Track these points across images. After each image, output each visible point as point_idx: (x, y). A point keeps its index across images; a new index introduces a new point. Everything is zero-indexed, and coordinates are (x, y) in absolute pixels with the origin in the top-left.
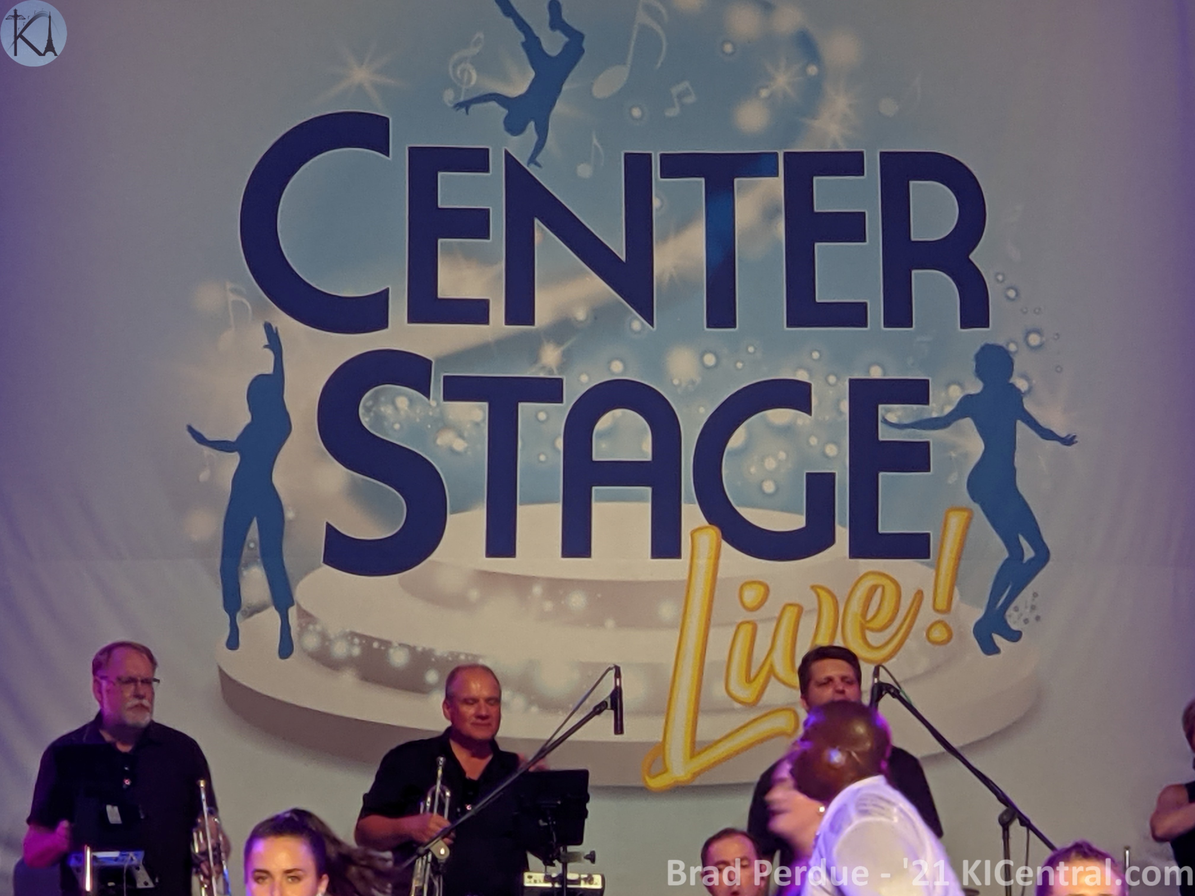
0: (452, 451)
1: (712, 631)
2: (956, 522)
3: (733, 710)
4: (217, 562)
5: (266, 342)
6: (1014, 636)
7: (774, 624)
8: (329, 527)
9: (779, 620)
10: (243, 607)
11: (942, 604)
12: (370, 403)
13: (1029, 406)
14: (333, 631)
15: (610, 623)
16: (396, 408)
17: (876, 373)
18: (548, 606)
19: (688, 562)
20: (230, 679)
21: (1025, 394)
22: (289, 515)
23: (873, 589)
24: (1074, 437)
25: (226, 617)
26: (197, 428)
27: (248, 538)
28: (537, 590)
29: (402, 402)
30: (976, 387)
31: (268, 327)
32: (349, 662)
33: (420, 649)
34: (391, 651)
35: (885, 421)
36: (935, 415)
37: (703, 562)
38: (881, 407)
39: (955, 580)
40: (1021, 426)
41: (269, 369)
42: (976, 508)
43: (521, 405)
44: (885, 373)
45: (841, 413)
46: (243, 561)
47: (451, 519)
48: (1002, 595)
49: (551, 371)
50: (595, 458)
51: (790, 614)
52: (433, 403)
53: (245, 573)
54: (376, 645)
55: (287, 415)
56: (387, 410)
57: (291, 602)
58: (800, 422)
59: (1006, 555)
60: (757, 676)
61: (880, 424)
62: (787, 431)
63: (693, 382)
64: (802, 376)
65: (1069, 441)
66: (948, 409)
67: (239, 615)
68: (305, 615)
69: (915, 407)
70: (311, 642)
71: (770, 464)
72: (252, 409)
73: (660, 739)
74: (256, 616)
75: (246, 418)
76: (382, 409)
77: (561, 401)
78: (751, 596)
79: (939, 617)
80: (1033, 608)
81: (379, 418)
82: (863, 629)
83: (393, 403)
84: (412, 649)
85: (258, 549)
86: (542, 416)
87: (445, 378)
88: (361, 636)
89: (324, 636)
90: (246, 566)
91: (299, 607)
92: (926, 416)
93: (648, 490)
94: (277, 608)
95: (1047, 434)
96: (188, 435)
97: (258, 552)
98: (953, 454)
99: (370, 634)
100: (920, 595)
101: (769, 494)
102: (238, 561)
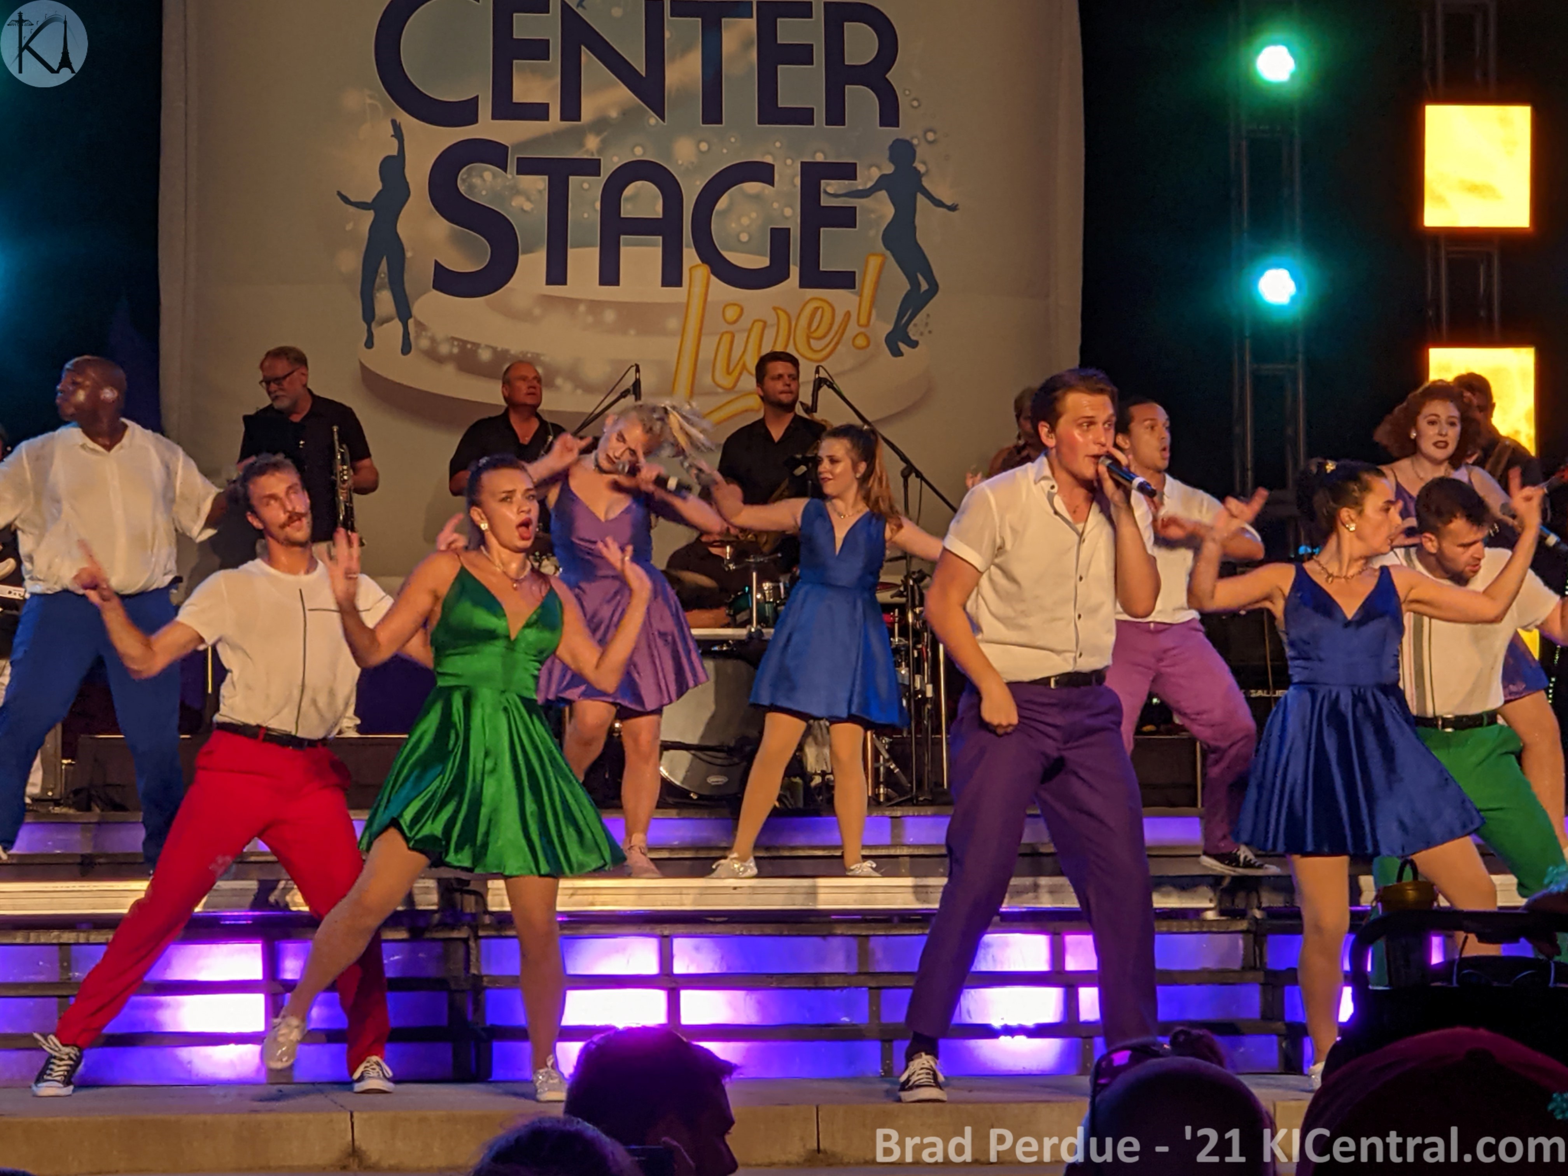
0: (523, 210)
1: (703, 339)
2: (874, 263)
3: (717, 394)
4: (359, 287)
5: (392, 133)
6: (914, 344)
7: (746, 334)
8: (436, 262)
9: (750, 330)
10: (377, 318)
11: (863, 321)
12: (465, 176)
13: (926, 183)
14: (440, 336)
15: (632, 332)
16: (484, 180)
17: (820, 158)
18: (590, 319)
19: (687, 289)
20: (367, 369)
21: (924, 174)
22: (409, 254)
23: (817, 309)
24: (957, 205)
25: (365, 326)
26: (344, 193)
27: (380, 269)
28: (582, 308)
29: (488, 176)
30: (889, 169)
31: (394, 122)
32: (450, 358)
33: (499, 349)
34: (480, 351)
35: (826, 192)
36: (860, 188)
37: (698, 290)
38: (823, 182)
39: (873, 304)
40: (920, 197)
41: (394, 152)
42: (888, 253)
43: (572, 179)
44: (825, 158)
45: (795, 186)
46: (376, 286)
47: (522, 258)
48: (905, 316)
49: (592, 154)
50: (622, 215)
51: (758, 326)
52: (509, 176)
53: (378, 295)
54: (469, 346)
55: (407, 183)
56: (477, 181)
57: (410, 316)
58: (767, 192)
59: (908, 287)
60: (733, 370)
61: (822, 195)
62: (757, 198)
63: (693, 163)
64: (769, 159)
65: (953, 208)
66: (870, 185)
67: (373, 325)
69: (846, 182)
70: (424, 343)
71: (745, 221)
72: (383, 179)
74: (385, 325)
75: (379, 186)
76: (474, 180)
77: (599, 175)
78: (731, 313)
79: (863, 330)
80: (927, 324)
81: (471, 187)
82: (809, 337)
83: (482, 177)
84: (494, 349)
85: (387, 277)
86: (586, 186)
87: (518, 159)
88: (459, 340)
89: (433, 340)
90: (378, 290)
91: (415, 319)
92: (854, 189)
93: (660, 238)
94: (400, 320)
95: (939, 203)
96: (338, 198)
97: (386, 280)
98: (873, 216)
99: (465, 338)
100: (848, 314)
101: (744, 243)
102: (373, 286)
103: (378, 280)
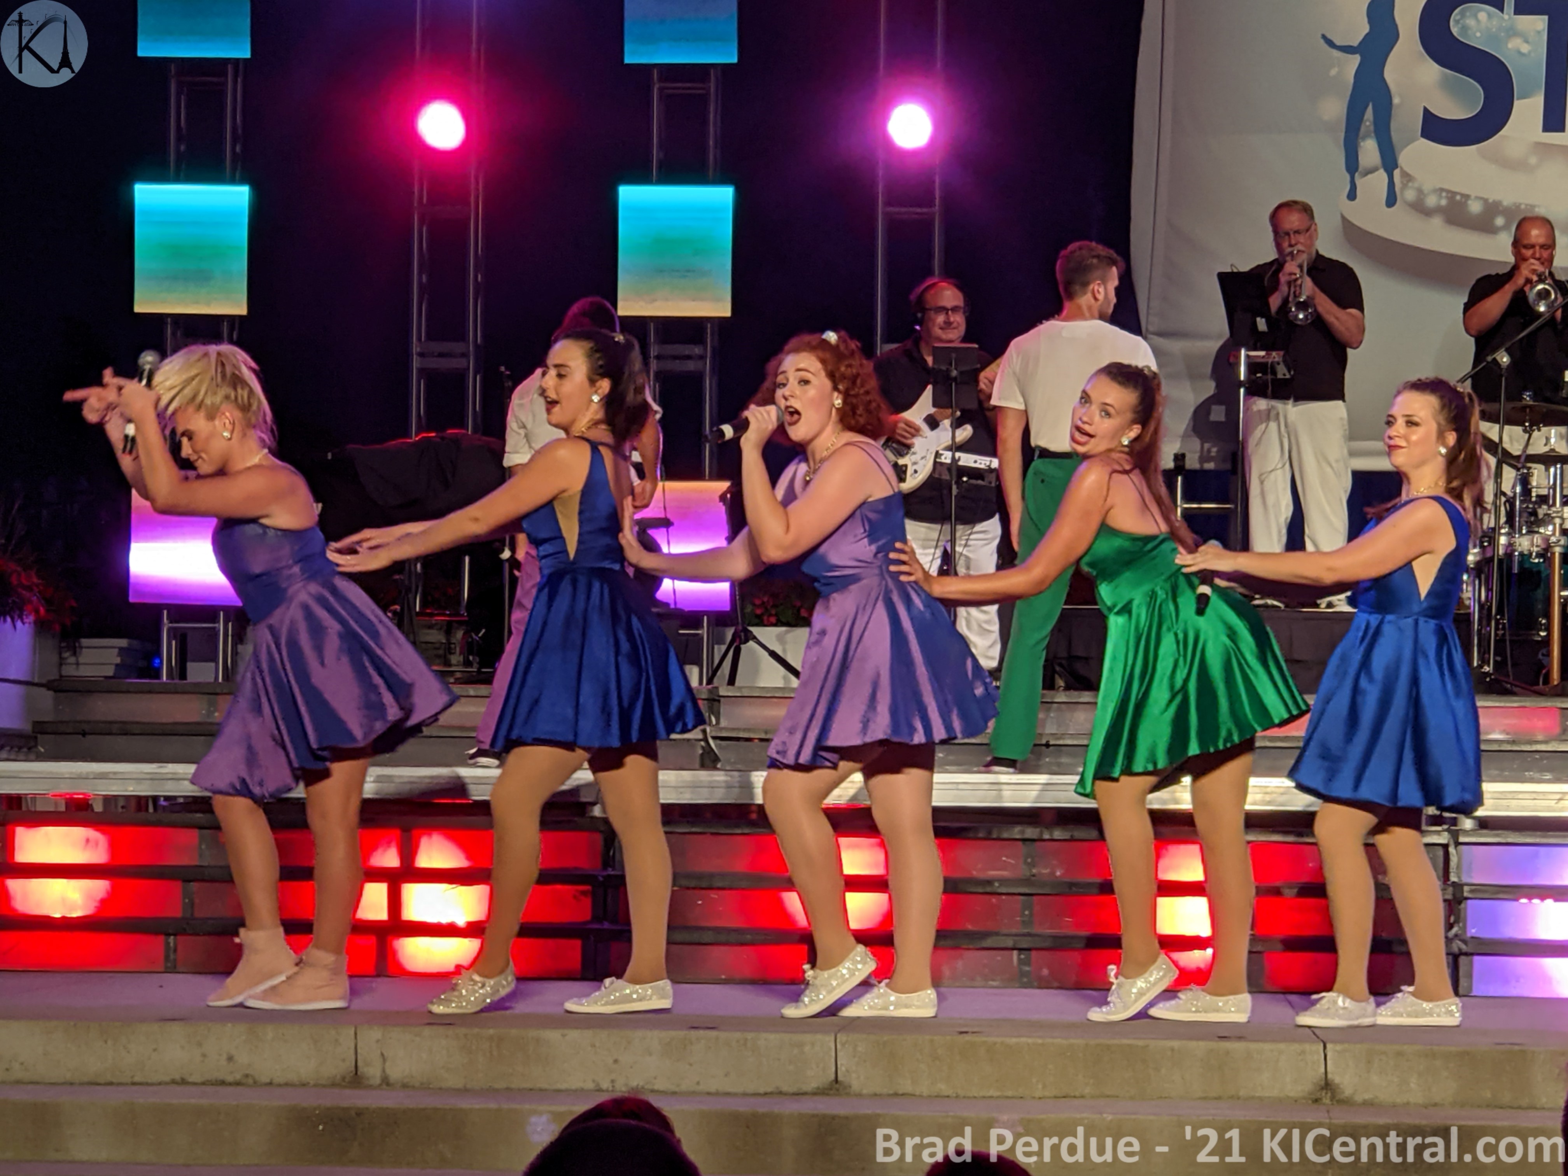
0: (1520, 53)
4: (1342, 135)
8: (1426, 110)
10: (1360, 169)
14: (1426, 188)
16: (1479, 21)
20: (1349, 222)
22: (1396, 101)
25: (1348, 177)
26: (1329, 37)
27: (1366, 117)
29: (1482, 16)
32: (1438, 210)
33: (1490, 200)
34: (1470, 202)
46: (1361, 133)
47: (1518, 104)
52: (1507, 17)
53: (1362, 144)
54: (1458, 197)
55: (1396, 26)
56: (1472, 23)
57: (1396, 166)
67: (1357, 175)
68: (1406, 175)
70: (1410, 195)
72: (1370, 20)
74: (1370, 176)
75: (1366, 27)
76: (1470, 21)
81: (1465, 29)
83: (1476, 17)
84: (1485, 201)
85: (1372, 126)
88: (1448, 191)
89: (1420, 191)
90: (1364, 139)
91: (1402, 168)
94: (1386, 170)
96: (1323, 42)
99: (1454, 189)
102: (1357, 135)
103: (1363, 129)
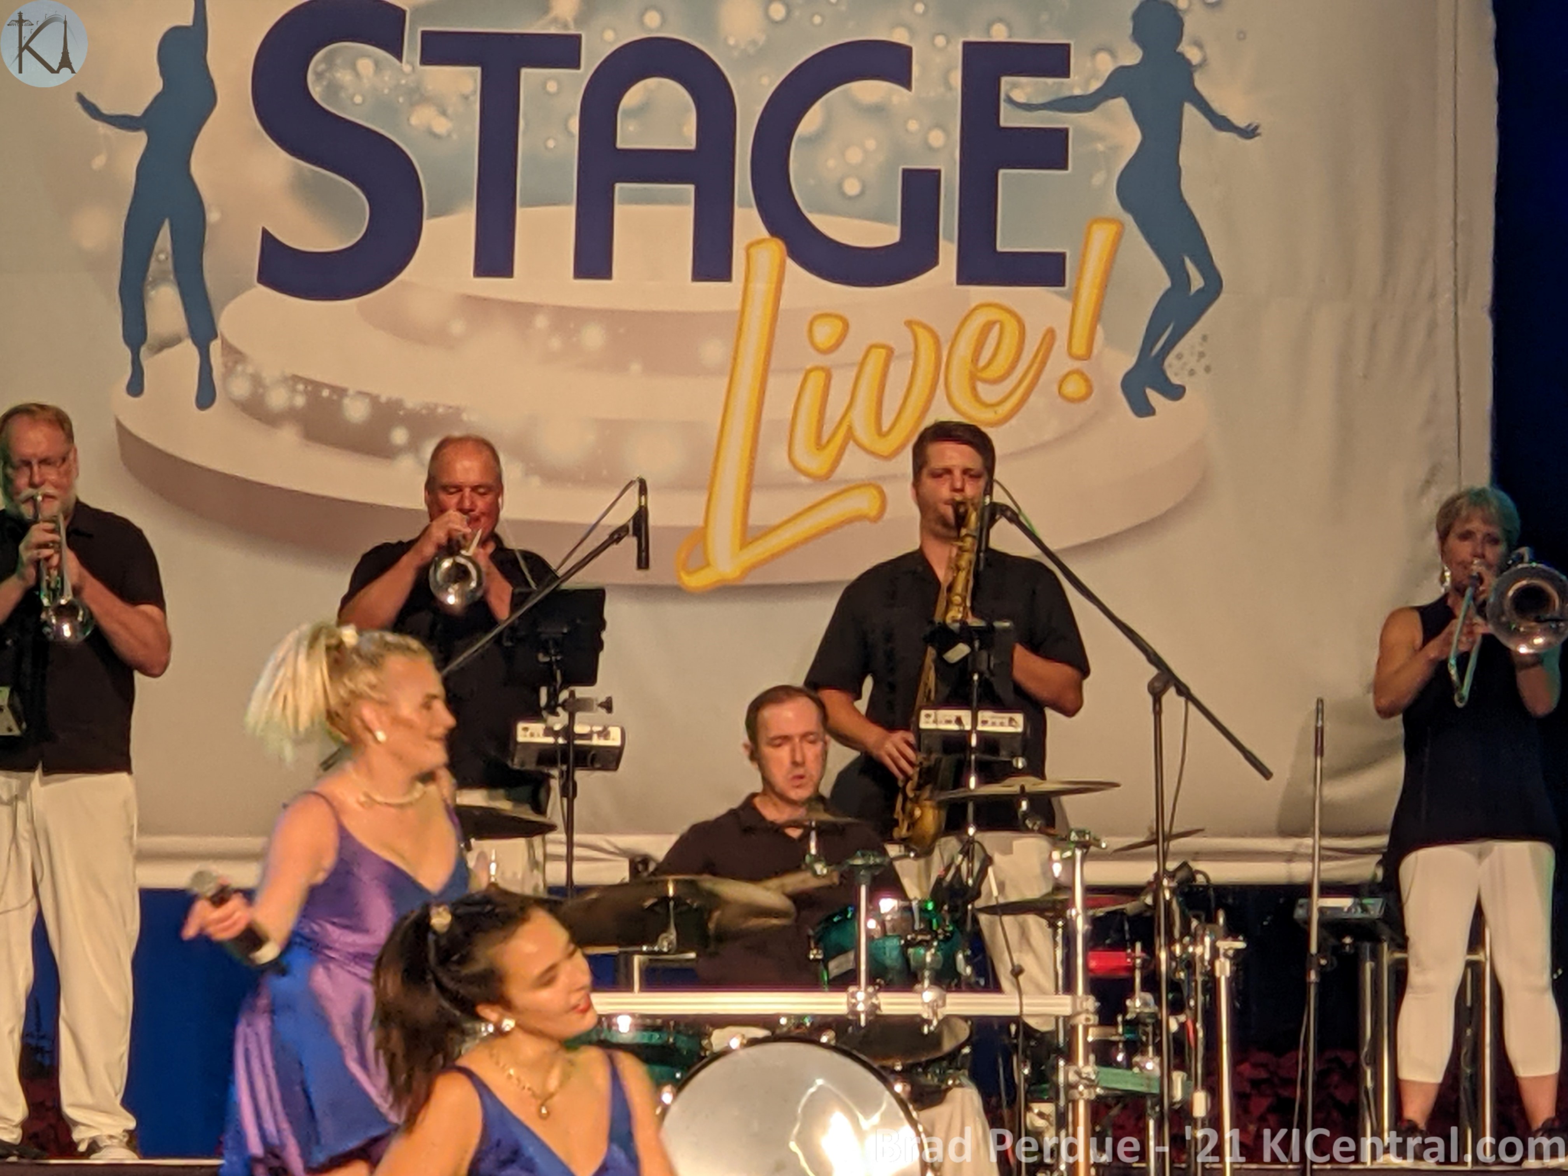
0: (432, 134)
1: (773, 382)
2: (1101, 237)
3: (797, 485)
4: (116, 277)
6: (1175, 392)
7: (854, 373)
9: (862, 366)
10: (150, 340)
11: (1079, 347)
12: (321, 68)
13: (1201, 84)
14: (269, 374)
15: (636, 368)
16: (358, 75)
17: (1000, 34)
18: (556, 343)
19: (741, 286)
20: (130, 434)
21: (1197, 67)
22: (213, 217)
23: (988, 327)
24: (1257, 127)
25: (128, 354)
26: (89, 97)
27: (157, 248)
28: (542, 321)
29: (364, 66)
30: (1132, 56)
33: (384, 399)
34: (347, 400)
35: (1010, 101)
36: (1076, 92)
37: (762, 287)
38: (1005, 81)
39: (1097, 317)
41: (187, 20)
42: (1129, 220)
43: (526, 73)
44: (1010, 35)
45: (951, 88)
46: (148, 278)
47: (429, 226)
48: (1160, 336)
49: (566, 26)
50: (620, 145)
51: (877, 358)
52: (407, 68)
53: (152, 294)
55: (211, 79)
56: (345, 77)
57: (213, 334)
58: (896, 99)
59: (1166, 283)
60: (830, 440)
62: (877, 110)
63: (754, 43)
64: (901, 37)
65: (1250, 133)
66: (1094, 85)
67: (144, 351)
68: (230, 351)
69: (1050, 81)
71: (854, 156)
72: (164, 72)
73: (700, 522)
74: (166, 353)
75: (156, 86)
76: (339, 75)
77: (578, 66)
78: (824, 333)
79: (1077, 364)
80: (1202, 355)
81: (333, 88)
82: (973, 378)
84: (375, 399)
85: (170, 260)
86: (552, 86)
87: (424, 34)
88: (307, 382)
89: (257, 380)
90: (153, 285)
91: (224, 340)
92: (1065, 94)
93: (690, 189)
94: (196, 342)
95: (1224, 124)
96: (77, 106)
97: (170, 265)
98: (1100, 147)
99: (318, 377)
100: (1050, 334)
101: (850, 198)
102: (144, 278)
103: (153, 266)
